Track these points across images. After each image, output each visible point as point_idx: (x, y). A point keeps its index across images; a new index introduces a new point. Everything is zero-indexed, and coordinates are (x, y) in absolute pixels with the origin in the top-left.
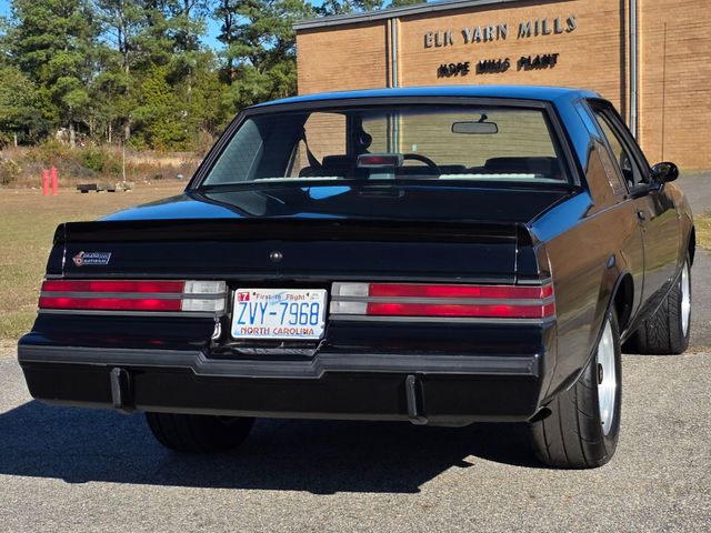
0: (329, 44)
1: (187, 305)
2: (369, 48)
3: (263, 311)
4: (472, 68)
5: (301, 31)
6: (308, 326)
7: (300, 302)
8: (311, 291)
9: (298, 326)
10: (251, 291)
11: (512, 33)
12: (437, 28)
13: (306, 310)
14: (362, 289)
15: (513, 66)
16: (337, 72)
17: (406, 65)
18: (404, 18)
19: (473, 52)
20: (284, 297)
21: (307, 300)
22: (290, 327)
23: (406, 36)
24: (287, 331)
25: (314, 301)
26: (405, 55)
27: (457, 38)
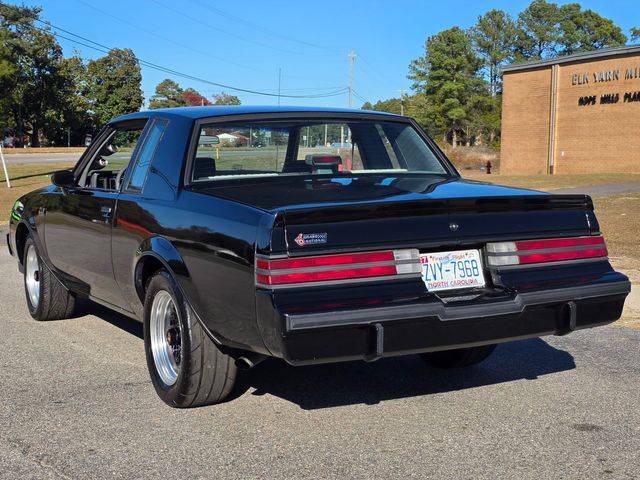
0: (520, 82)
1: (400, 269)
2: (542, 85)
3: (440, 269)
4: (598, 100)
5: (506, 73)
6: (473, 277)
7: (463, 260)
8: (469, 251)
9: (467, 278)
10: (428, 255)
11: (621, 76)
12: (580, 71)
13: (469, 266)
14: (511, 246)
15: (621, 99)
16: (523, 101)
17: (561, 97)
18: (561, 64)
19: (599, 89)
20: (451, 257)
21: (467, 258)
22: (461, 279)
23: (562, 77)
24: (460, 283)
25: (472, 258)
26: (561, 90)
27: (591, 79)
